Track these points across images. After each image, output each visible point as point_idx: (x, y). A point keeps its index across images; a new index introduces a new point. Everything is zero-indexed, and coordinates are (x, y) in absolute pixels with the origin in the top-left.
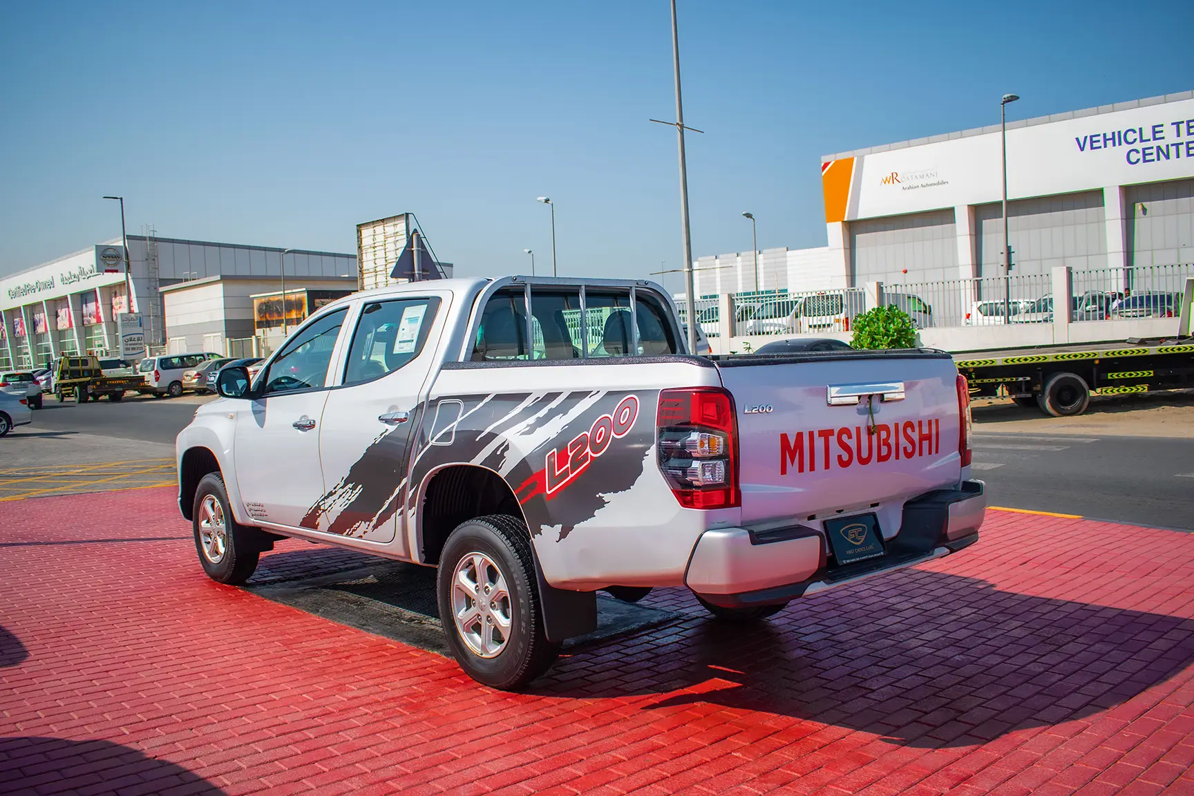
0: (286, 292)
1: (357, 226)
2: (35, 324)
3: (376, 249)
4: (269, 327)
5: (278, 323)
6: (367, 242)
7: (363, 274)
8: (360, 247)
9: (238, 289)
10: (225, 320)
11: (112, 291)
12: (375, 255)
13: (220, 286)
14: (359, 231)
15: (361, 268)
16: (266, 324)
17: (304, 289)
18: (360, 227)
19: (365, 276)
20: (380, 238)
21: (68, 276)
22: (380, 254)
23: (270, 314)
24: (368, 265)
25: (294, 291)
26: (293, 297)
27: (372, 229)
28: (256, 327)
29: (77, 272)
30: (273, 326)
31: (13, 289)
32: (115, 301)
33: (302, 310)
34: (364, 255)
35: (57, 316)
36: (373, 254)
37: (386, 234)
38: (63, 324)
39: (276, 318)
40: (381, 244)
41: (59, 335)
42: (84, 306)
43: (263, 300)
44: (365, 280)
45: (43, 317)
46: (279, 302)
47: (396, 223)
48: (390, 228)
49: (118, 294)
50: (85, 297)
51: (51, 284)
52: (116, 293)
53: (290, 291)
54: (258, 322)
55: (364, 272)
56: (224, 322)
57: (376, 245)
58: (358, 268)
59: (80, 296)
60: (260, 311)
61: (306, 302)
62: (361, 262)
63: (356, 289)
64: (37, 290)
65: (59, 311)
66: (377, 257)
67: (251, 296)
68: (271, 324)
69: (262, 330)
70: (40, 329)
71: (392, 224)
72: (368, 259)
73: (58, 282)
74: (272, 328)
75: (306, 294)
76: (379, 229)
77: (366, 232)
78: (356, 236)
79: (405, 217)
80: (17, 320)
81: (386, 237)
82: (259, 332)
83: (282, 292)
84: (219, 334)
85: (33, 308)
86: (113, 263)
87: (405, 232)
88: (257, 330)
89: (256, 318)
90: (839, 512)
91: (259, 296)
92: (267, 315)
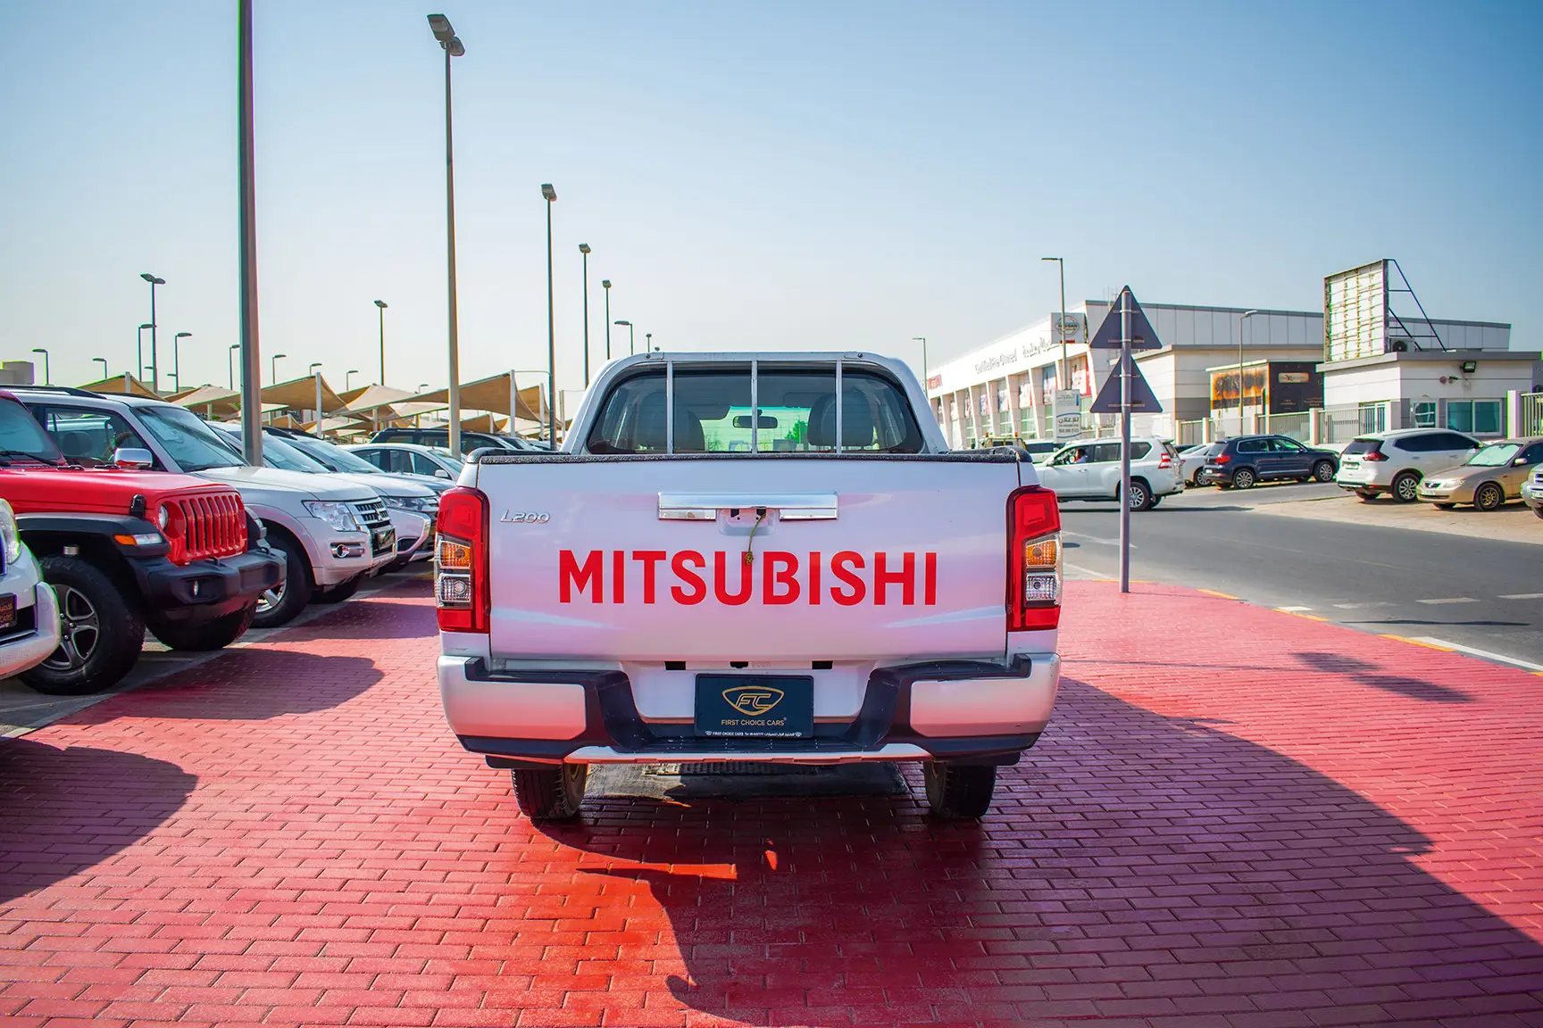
0: (1244, 364)
1: (1326, 279)
2: (999, 401)
3: (1347, 308)
4: (1226, 407)
5: (1235, 403)
6: (1336, 299)
7: (1330, 341)
8: (1328, 306)
9: (1193, 360)
10: (1176, 399)
11: (1072, 364)
12: (1345, 316)
13: (1171, 358)
14: (1327, 286)
15: (1329, 333)
16: (1222, 403)
17: (1265, 361)
18: (1330, 281)
19: (1333, 343)
20: (1352, 294)
21: (1029, 348)
22: (1352, 314)
23: (1227, 392)
24: (1337, 329)
25: (1254, 363)
26: (1252, 371)
27: (1343, 283)
28: (1212, 406)
29: (1038, 345)
30: (1230, 406)
31: (980, 364)
32: (1075, 375)
33: (1262, 386)
34: (1333, 316)
35: (1020, 392)
36: (1343, 315)
37: (1360, 288)
38: (1024, 403)
39: (1233, 396)
40: (1353, 301)
41: (1022, 413)
42: (1045, 381)
43: (1220, 374)
44: (1332, 348)
45: (1006, 393)
46: (1237, 376)
47: (1372, 273)
48: (1364, 280)
49: (1078, 368)
50: (1046, 371)
51: (1013, 358)
52: (1076, 367)
53: (1249, 364)
54: (1215, 402)
55: (1332, 338)
56: (1174, 401)
57: (1347, 303)
58: (1325, 334)
59: (1041, 371)
60: (1217, 388)
61: (1267, 376)
62: (1329, 323)
63: (1321, 361)
64: (1001, 363)
65: (1022, 387)
66: (1348, 318)
67: (1207, 370)
68: (1228, 405)
69: (1217, 410)
70: (1004, 408)
71: (1367, 275)
72: (1337, 318)
73: (1020, 355)
74: (1229, 409)
75: (1267, 368)
76: (1352, 282)
77: (1337, 287)
78: (1324, 293)
79: (1382, 266)
80: (983, 396)
81: (1360, 293)
82: (1214, 413)
83: (1239, 365)
84: (1169, 415)
85: (998, 383)
86: (1071, 332)
87: (1382, 285)
88: (1212, 411)
89: (1212, 397)
90: (736, 664)
91: (1218, 369)
92: (1224, 393)
